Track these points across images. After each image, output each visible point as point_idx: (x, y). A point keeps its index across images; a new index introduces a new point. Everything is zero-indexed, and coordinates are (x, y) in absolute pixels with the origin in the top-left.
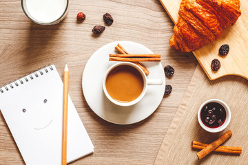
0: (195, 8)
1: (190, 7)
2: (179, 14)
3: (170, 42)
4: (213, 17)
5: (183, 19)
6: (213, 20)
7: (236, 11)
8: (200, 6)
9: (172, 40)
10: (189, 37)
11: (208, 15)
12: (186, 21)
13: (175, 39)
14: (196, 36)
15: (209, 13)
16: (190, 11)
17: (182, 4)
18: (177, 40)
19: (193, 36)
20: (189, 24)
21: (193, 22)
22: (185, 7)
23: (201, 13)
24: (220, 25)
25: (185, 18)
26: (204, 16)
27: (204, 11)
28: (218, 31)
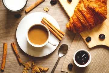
0: (83, 10)
1: (80, 10)
2: (74, 12)
3: (66, 26)
4: (91, 17)
5: (76, 15)
6: (91, 19)
7: (104, 17)
8: (86, 10)
9: (68, 25)
10: (77, 25)
11: (89, 16)
12: (77, 16)
13: (69, 24)
14: (81, 25)
15: (90, 15)
16: (80, 11)
17: (77, 7)
18: (71, 25)
19: (79, 25)
20: (78, 18)
21: (81, 18)
22: (78, 9)
23: (85, 14)
24: (95, 22)
25: (77, 15)
26: (87, 16)
27: (87, 13)
28: (93, 25)
